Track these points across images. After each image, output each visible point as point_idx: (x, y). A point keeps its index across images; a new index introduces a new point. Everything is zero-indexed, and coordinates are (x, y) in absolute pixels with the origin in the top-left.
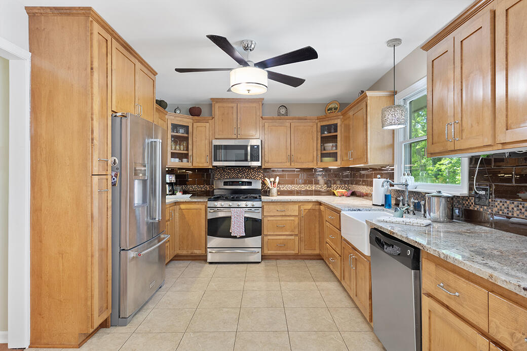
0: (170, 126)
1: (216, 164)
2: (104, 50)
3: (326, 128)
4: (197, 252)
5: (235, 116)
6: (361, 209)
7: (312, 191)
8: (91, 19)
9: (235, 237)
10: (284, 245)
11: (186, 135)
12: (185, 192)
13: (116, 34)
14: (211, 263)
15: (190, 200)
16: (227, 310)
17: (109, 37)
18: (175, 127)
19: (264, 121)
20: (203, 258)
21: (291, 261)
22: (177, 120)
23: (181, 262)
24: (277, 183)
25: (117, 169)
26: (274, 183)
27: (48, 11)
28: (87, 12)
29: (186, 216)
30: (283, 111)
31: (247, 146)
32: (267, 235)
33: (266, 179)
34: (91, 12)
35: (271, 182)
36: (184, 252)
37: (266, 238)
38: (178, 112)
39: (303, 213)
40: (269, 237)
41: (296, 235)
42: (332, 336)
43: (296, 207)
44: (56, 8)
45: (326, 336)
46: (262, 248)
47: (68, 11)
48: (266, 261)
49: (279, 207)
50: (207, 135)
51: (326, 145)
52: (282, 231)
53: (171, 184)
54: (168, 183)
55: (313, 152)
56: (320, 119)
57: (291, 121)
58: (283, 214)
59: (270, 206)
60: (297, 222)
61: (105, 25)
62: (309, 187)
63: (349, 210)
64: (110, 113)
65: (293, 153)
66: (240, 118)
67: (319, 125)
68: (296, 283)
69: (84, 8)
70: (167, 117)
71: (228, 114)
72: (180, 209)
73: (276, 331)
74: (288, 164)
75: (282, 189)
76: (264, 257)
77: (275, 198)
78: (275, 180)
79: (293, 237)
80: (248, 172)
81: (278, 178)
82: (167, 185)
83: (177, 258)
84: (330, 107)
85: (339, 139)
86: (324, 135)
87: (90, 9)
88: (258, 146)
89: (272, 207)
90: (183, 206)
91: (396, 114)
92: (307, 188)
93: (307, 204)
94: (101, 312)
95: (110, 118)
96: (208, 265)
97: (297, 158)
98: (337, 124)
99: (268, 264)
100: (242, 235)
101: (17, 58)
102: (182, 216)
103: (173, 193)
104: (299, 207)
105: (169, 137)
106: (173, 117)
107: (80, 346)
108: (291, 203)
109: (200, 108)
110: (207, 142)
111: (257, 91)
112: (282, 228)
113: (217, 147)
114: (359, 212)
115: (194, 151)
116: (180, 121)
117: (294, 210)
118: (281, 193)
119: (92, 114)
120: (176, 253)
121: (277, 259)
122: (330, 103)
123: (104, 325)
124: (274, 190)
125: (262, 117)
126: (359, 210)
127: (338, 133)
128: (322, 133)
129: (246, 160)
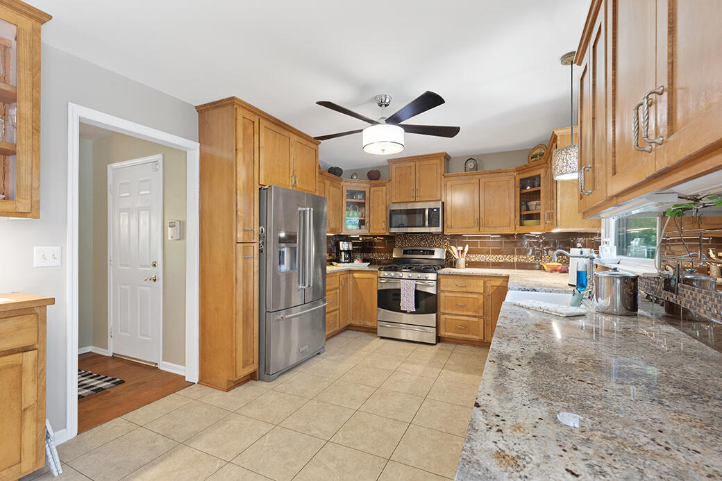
0: (345, 193)
1: (393, 230)
2: (251, 131)
3: (529, 181)
4: (369, 324)
5: (413, 176)
6: (537, 288)
7: (514, 263)
8: (236, 106)
9: (405, 312)
10: (465, 327)
11: (363, 201)
12: (364, 261)
13: (265, 114)
14: (382, 338)
15: (367, 269)
16: (363, 387)
17: (256, 119)
18: (352, 194)
19: (446, 179)
20: (372, 331)
21: (474, 349)
22: (353, 186)
23: (355, 332)
24: (465, 253)
25: (264, 237)
26: (463, 251)
27: (209, 107)
28: (231, 102)
29: (359, 285)
30: (471, 165)
31: (424, 210)
32: (444, 314)
33: (453, 247)
34: (235, 101)
35: (458, 251)
36: (357, 323)
37: (442, 317)
38: (355, 177)
39: (489, 291)
40: (447, 316)
41: (480, 317)
42: (459, 442)
43: (481, 282)
44: (213, 103)
45: (452, 440)
46: (437, 327)
47: (220, 104)
48: (444, 344)
49: (458, 281)
50: (384, 200)
51: (530, 203)
52: (463, 311)
53: (348, 252)
54: (344, 251)
55: (510, 213)
56: (519, 170)
57: (479, 176)
58: (465, 290)
59: (448, 280)
60: (481, 301)
61: (251, 109)
62: (509, 259)
63: (519, 289)
64: (257, 187)
65: (482, 216)
66: (419, 178)
67: (518, 179)
68: (460, 375)
69: (228, 99)
70: (342, 183)
71: (405, 174)
72: (353, 277)
73: (397, 420)
74: (476, 229)
75: (473, 260)
76: (439, 339)
77: (462, 270)
78: (464, 249)
79: (476, 319)
80: (432, 239)
81: (467, 246)
82: (343, 253)
83: (350, 328)
84: (534, 153)
85: (542, 195)
86: (525, 191)
87: (233, 98)
88: (438, 209)
89: (450, 280)
90: (356, 275)
91: (568, 159)
92: (507, 259)
93: (495, 279)
94: (245, 365)
95: (257, 192)
96: (378, 339)
97: (488, 222)
98: (540, 175)
99: (444, 347)
100: (412, 310)
101: (191, 149)
102: (355, 285)
103: (351, 260)
104: (485, 283)
105: (344, 204)
106: (349, 184)
107: (228, 390)
108: (475, 278)
109: (379, 172)
110: (384, 207)
111: (394, 150)
112: (463, 307)
113: (393, 213)
114: (534, 293)
115: (371, 216)
116: (356, 187)
117: (478, 286)
118: (470, 264)
119: (236, 190)
120: (349, 322)
121: (458, 344)
122: (534, 149)
123: (252, 377)
124: (462, 261)
125: (443, 175)
126: (535, 290)
127: (542, 188)
128: (523, 187)
129: (424, 226)
